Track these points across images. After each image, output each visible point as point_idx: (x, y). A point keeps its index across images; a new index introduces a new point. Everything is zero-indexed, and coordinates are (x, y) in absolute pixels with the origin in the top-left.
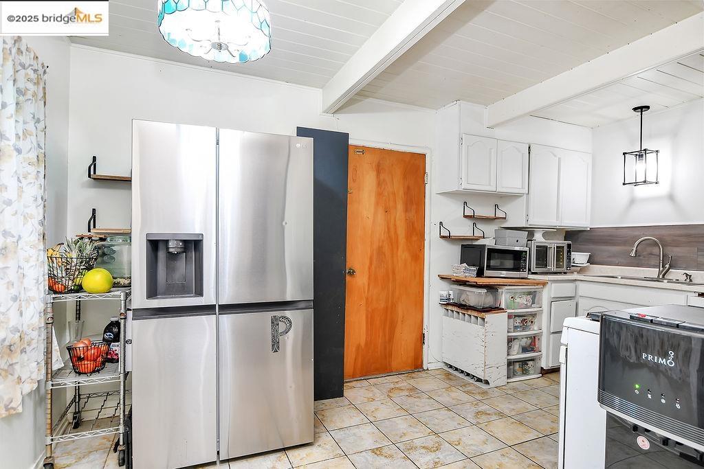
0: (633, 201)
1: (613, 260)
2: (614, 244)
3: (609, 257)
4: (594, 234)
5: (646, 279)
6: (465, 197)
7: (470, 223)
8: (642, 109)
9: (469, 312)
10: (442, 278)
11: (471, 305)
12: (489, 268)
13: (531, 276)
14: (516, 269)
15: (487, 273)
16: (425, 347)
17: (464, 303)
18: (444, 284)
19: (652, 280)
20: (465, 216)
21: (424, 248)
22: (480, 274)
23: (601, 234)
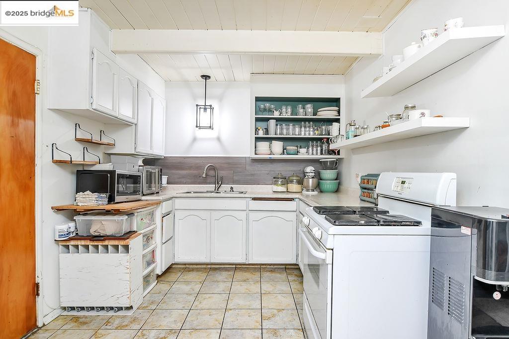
0: (195, 139)
1: (182, 180)
2: (182, 168)
3: (179, 178)
4: (167, 161)
5: (207, 192)
6: (76, 117)
7: (80, 147)
8: (206, 77)
9: (106, 243)
10: (58, 210)
11: (108, 234)
12: (120, 193)
13: (144, 198)
14: (135, 192)
15: (118, 198)
16: (39, 300)
17: (97, 234)
18: (59, 217)
19: (211, 192)
20: (78, 140)
21: (34, 175)
22: (111, 200)
23: (174, 161)
